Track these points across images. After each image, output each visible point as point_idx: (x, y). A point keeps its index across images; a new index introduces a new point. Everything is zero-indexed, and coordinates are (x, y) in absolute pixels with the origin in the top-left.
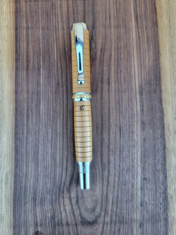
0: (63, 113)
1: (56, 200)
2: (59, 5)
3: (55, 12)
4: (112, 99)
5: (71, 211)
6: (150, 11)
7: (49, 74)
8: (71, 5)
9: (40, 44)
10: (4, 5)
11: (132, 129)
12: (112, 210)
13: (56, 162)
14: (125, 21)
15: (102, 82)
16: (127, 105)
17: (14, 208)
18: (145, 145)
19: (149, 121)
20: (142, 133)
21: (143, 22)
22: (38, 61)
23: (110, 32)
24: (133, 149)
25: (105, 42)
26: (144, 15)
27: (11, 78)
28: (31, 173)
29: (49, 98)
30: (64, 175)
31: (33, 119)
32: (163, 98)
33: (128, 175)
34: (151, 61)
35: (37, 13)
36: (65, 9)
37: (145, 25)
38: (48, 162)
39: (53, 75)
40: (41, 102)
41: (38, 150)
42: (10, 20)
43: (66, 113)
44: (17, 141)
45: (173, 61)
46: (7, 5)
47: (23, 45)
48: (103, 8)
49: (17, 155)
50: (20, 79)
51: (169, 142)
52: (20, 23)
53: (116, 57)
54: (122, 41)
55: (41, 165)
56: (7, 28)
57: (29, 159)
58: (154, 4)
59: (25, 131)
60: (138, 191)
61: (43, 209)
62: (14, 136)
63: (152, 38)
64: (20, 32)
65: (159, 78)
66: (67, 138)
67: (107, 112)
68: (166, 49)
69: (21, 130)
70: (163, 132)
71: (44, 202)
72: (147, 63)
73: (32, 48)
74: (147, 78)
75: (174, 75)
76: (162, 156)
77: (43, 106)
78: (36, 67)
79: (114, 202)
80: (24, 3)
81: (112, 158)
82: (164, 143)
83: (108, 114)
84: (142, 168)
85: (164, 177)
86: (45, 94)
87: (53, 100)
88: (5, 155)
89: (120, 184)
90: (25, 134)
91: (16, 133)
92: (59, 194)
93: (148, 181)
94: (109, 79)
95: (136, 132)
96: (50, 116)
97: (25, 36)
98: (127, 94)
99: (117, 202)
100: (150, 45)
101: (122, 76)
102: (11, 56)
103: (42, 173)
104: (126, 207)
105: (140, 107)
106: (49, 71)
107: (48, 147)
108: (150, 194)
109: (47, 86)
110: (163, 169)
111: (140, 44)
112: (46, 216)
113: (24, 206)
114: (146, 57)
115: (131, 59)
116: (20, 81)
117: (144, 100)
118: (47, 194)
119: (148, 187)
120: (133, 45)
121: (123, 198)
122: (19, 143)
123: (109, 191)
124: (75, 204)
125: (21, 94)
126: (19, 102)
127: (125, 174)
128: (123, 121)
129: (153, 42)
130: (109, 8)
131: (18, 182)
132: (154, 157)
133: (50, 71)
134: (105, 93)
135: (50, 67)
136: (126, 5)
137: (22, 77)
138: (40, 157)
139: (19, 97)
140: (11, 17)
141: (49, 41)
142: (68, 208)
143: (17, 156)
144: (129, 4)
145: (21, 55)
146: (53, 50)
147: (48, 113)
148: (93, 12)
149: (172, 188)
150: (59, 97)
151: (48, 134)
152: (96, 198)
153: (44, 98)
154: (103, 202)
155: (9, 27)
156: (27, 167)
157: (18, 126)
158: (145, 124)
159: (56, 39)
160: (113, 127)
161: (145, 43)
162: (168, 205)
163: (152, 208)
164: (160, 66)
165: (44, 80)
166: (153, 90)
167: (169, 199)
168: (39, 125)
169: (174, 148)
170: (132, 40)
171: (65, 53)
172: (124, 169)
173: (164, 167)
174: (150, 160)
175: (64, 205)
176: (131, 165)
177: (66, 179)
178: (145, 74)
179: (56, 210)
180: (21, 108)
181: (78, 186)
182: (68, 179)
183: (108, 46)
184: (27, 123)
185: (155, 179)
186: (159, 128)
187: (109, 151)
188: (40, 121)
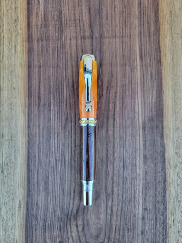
0: (72, 146)
1: (64, 226)
2: (68, 44)
3: (65, 51)
4: (116, 134)
5: (77, 237)
6: (155, 49)
7: (59, 110)
9: (50, 82)
10: (18, 45)
11: (135, 163)
12: (115, 238)
13: (64, 192)
14: (130, 59)
15: (108, 119)
16: (131, 140)
17: (26, 233)
18: (146, 177)
19: (151, 155)
20: (144, 166)
21: (147, 60)
22: (49, 98)
23: (116, 71)
24: (136, 182)
25: (111, 80)
26: (149, 53)
27: (24, 114)
29: (59, 133)
30: (71, 204)
31: (44, 152)
32: (165, 134)
33: (130, 205)
34: (154, 98)
35: (48, 52)
36: (74, 48)
37: (150, 64)
38: (58, 192)
39: (62, 111)
40: (52, 136)
41: (48, 180)
42: (24, 58)
43: (74, 147)
44: (30, 172)
45: (175, 98)
46: (21, 44)
47: (35, 82)
48: (110, 47)
50: (32, 114)
51: (170, 175)
52: (33, 61)
53: (122, 94)
54: (127, 79)
55: (51, 194)
57: (40, 189)
58: (159, 42)
59: (37, 163)
60: (139, 221)
61: (52, 235)
62: (26, 167)
63: (156, 76)
64: (33, 70)
65: (162, 115)
66: (75, 170)
67: (111, 146)
68: (168, 86)
69: (33, 162)
70: (164, 166)
71: (53, 229)
72: (150, 100)
73: (43, 85)
74: (150, 114)
76: (162, 189)
77: (53, 140)
78: (47, 103)
79: (116, 230)
80: (36, 43)
81: (115, 189)
82: (164, 176)
83: (113, 148)
84: (143, 199)
85: (164, 208)
86: (55, 129)
87: (62, 134)
88: (18, 185)
89: (122, 213)
90: (36, 166)
91: (28, 165)
92: (67, 222)
93: (149, 211)
94: (114, 115)
95: (138, 165)
96: (59, 149)
97: (37, 74)
98: (131, 130)
99: (120, 231)
100: (154, 82)
101: (127, 113)
102: (24, 93)
103: (51, 202)
104: (128, 235)
105: (143, 142)
107: (57, 178)
108: (151, 224)
109: (57, 122)
110: (163, 200)
111: (144, 81)
112: (54, 241)
113: (35, 231)
114: (149, 94)
115: (135, 96)
116: (33, 116)
117: (147, 135)
118: (56, 221)
119: (149, 217)
120: (137, 82)
121: (125, 226)
122: (31, 174)
123: (112, 219)
124: (81, 231)
125: (33, 128)
126: (31, 137)
127: (127, 205)
128: (127, 155)
129: (157, 80)
130: (115, 47)
131: (30, 210)
132: (155, 189)
133: (59, 107)
134: (111, 129)
135: (60, 104)
136: (131, 44)
137: (34, 113)
138: (50, 187)
139: (31, 131)
140: (24, 56)
141: (59, 79)
142: (75, 234)
143: (30, 186)
144: (134, 43)
145: (34, 92)
146: (63, 87)
147: (57, 146)
148: (101, 50)
149: (171, 219)
150: (68, 132)
151: (57, 166)
152: (100, 226)
153: (54, 132)
154: (107, 229)
155: (22, 65)
156: (38, 195)
157: (30, 158)
158: (147, 158)
159: (66, 76)
160: (117, 160)
161: (149, 81)
162: (167, 234)
163: (152, 236)
164: (162, 103)
165: (54, 115)
166: (155, 126)
167: (168, 229)
168: (50, 158)
169: (174, 182)
170: (136, 77)
171: (74, 90)
172: (127, 200)
173: (164, 198)
174: (151, 192)
175: (71, 232)
176: (133, 196)
177: (73, 208)
178: (148, 111)
179: (64, 236)
180: (33, 142)
181: (84, 215)
182: (75, 208)
183: (114, 84)
184: (39, 155)
185: (156, 210)
186: (160, 162)
187: (113, 183)
188: (50, 153)
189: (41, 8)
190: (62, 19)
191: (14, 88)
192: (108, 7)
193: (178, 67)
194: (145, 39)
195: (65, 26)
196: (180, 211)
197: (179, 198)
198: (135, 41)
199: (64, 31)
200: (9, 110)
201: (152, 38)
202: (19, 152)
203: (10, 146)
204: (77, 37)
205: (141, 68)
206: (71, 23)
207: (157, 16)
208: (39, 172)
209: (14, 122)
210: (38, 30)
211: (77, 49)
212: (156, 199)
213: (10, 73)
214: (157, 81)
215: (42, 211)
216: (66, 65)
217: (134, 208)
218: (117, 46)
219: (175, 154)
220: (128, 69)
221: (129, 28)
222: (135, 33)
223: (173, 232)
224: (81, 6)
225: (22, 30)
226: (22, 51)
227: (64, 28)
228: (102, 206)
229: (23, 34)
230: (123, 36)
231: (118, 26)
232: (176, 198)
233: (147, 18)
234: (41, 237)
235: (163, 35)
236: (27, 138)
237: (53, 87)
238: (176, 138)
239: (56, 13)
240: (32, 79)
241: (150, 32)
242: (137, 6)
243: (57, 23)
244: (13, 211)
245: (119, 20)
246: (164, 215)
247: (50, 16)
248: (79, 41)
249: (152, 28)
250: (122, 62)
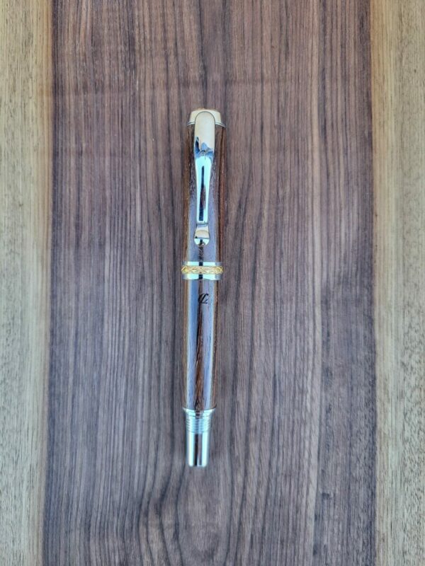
0: (152, 342)
1: (132, 528)
2: (148, 99)
3: (140, 117)
5: (162, 554)
6: (357, 110)
7: (123, 258)
8: (175, 99)
9: (104, 190)
10: (31, 101)
11: (301, 385)
12: (249, 559)
13: (134, 448)
14: (296, 135)
15: (239, 279)
16: (293, 330)
17: (45, 539)
18: (329, 421)
19: (341, 369)
20: (323, 394)
21: (337, 138)
22: (100, 227)
23: (260, 162)
24: (302, 430)
25: (249, 186)
26: (342, 121)
27: (42, 265)
28: (81, 469)
29: (123, 311)
30: (149, 478)
31: (88, 354)
32: (376, 317)
33: (288, 485)
34: (351, 230)
35: (100, 119)
36: (161, 108)
37: (344, 146)
38: (118, 448)
39: (132, 259)
40: (106, 317)
41: (97, 421)
42: (43, 134)
43: (158, 344)
44: (54, 400)
45: (405, 231)
46: (37, 99)
47: (70, 190)
48: (247, 106)
49: (52, 431)
50: (62, 266)
51: (386, 417)
52: (64, 141)
53: (273, 220)
54: (288, 183)
55: (102, 453)
56: (35, 153)
57: (77, 440)
58: (368, 94)
59: (71, 380)
60: (308, 522)
61: (104, 546)
62: (47, 389)
63: (358, 176)
64: (64, 161)
65: (370, 271)
66: (159, 399)
67: (246, 344)
68: (388, 202)
69: (62, 377)
70: (372, 395)
71: (107, 533)
72: (343, 236)
73: (87, 197)
74: (342, 268)
75: (404, 265)
76: (365, 449)
77: (108, 326)
78: (97, 240)
79: (254, 541)
80: (71, 96)
81: (254, 447)
82: (372, 418)
83: (250, 349)
84: (320, 472)
85: (368, 495)
86: (115, 301)
87: (130, 314)
88: (28, 429)
89: (269, 504)
90: (69, 387)
91: (51, 384)
92: (139, 517)
93: (332, 501)
94: (254, 270)
95: (309, 391)
96: (124, 348)
97: (73, 171)
98: (294, 305)
99: (262, 543)
100: (353, 191)
101: (284, 265)
102: (44, 216)
103: (103, 471)
104: (282, 554)
105: (323, 335)
106: (123, 249)
107: (117, 417)
108: (336, 531)
109: (118, 284)
110: (367, 476)
111: (328, 189)
112: (109, 561)
113: (66, 537)
114: (340, 221)
115: (306, 225)
116: (62, 271)
117: (332, 320)
118: (114, 516)
119: (332, 514)
120: (313, 192)
121: (274, 533)
122: (57, 406)
123: (244, 517)
124: (172, 540)
125: (63, 300)
126: (58, 318)
127: (281, 484)
128: (282, 366)
129: (360, 185)
130: (260, 105)
131: (53, 487)
132: (348, 448)
134: (245, 302)
135: (125, 241)
136: (300, 98)
137: (67, 263)
138: (100, 437)
139: (58, 306)
140: (43, 128)
141: (125, 182)
142: (156, 547)
143: (54, 432)
144: (307, 95)
145: (66, 214)
146: (133, 203)
147: (119, 342)
149: (385, 519)
150: (143, 308)
151: (119, 389)
152: (215, 532)
153: (111, 309)
154: (232, 539)
155: (39, 150)
156: (73, 455)
157: (55, 368)
158: (331, 374)
159: (140, 177)
160: (259, 377)
161: (342, 188)
162: (375, 556)
163: (339, 560)
164: (372, 242)
165: (112, 269)
166: (354, 297)
167: (377, 544)
168: (100, 368)
169: (396, 433)
170: (310, 180)
171: (160, 209)
172: (280, 472)
173: (370, 472)
174: (338, 456)
175: (148, 541)
176: (296, 464)
177: (153, 486)
178: (337, 260)
179: (131, 550)
180: (62, 330)
181: (179, 503)
182: (158, 486)
183: (254, 194)
184: (75, 363)
185: (349, 498)
186: (362, 384)
187: (248, 431)
188: (101, 358)
189: (84, 13)
190: (134, 39)
191: (21, 203)
192: (245, 8)
193: (415, 153)
194: (335, 84)
195: (141, 56)
196: (407, 503)
197: (406, 473)
198: (309, 91)
199: (138, 68)
200: (9, 256)
201: (352, 82)
202: (31, 352)
203: (10, 339)
204: (170, 82)
205: (323, 156)
206: (156, 48)
207: (365, 27)
208: (76, 400)
209: (19, 283)
210: (78, 65)
211: (168, 110)
212: (350, 473)
213: (11, 169)
214: (360, 189)
215: (82, 491)
216: (142, 148)
217: (298, 492)
218: (265, 102)
219: (399, 367)
220: (290, 157)
221: (296, 58)
222: (310, 72)
223: (390, 552)
224: (181, 7)
225: (41, 67)
226: (39, 118)
227: (138, 61)
228: (221, 484)
229: (41, 75)
230: (281, 78)
231: (270, 54)
232: (399, 472)
233: (339, 34)
234: (79, 550)
235: (379, 75)
236: (49, 321)
237: (111, 202)
238: (403, 328)
239: (120, 24)
240: (62, 182)
241: (347, 68)
242: (315, 5)
243: (123, 48)
244: (15, 490)
245: (271, 40)
246: (370, 512)
247: (106, 31)
248: (174, 92)
249: (353, 58)
250: (276, 141)
